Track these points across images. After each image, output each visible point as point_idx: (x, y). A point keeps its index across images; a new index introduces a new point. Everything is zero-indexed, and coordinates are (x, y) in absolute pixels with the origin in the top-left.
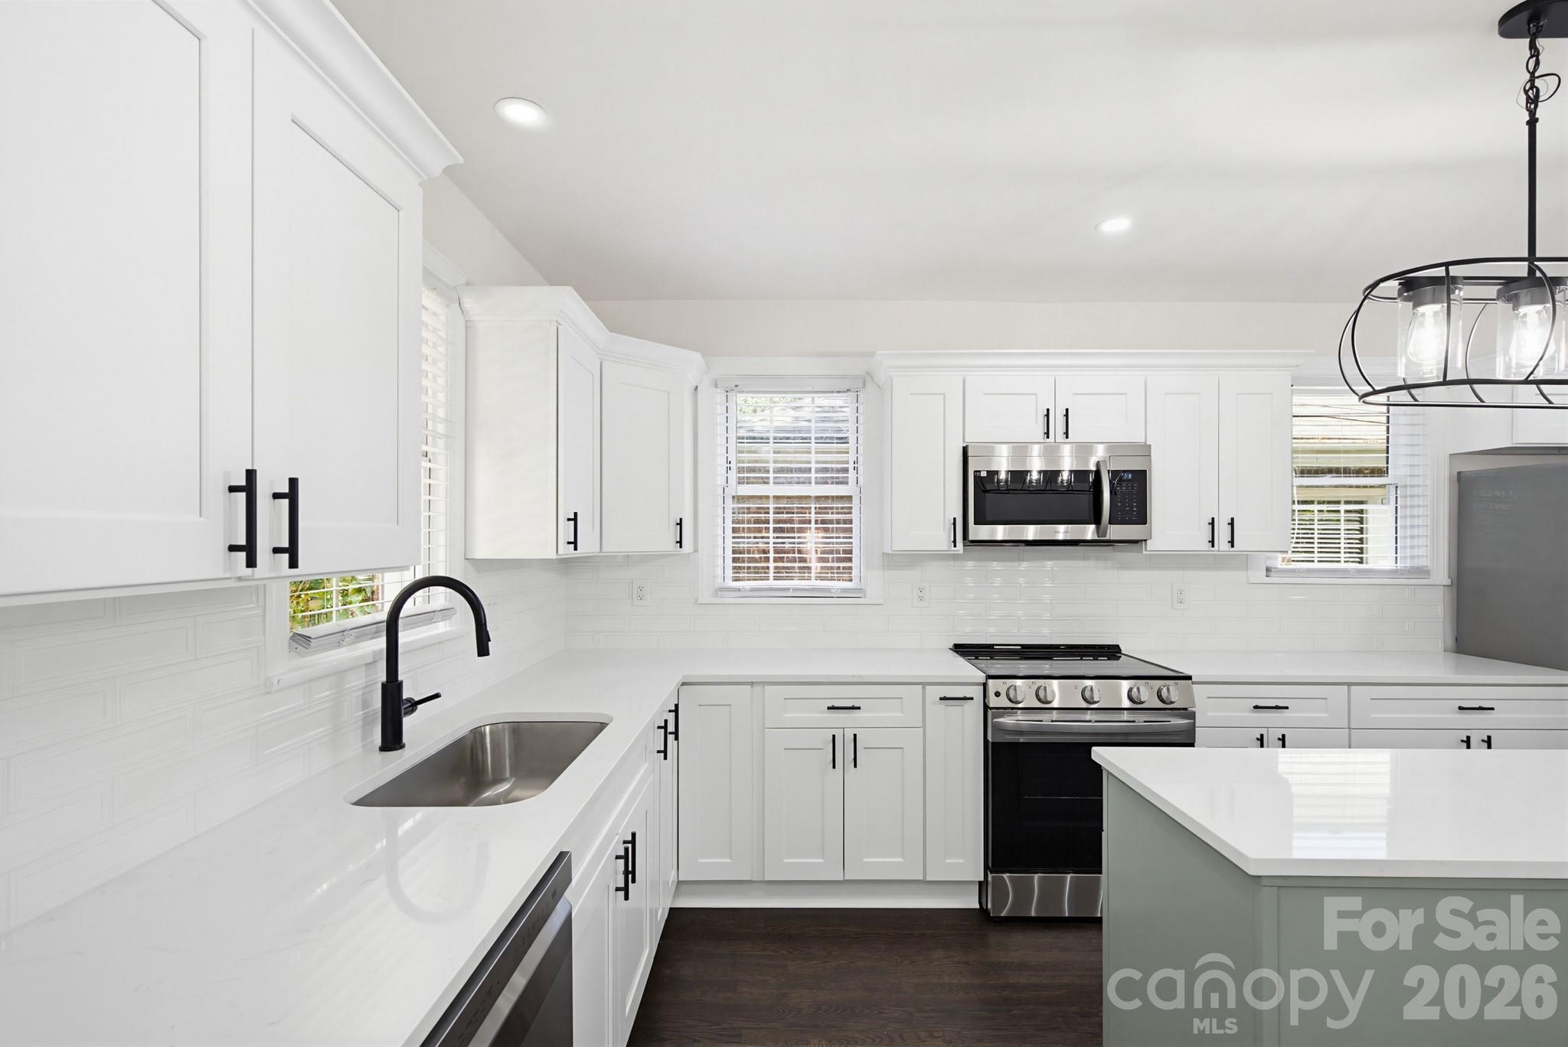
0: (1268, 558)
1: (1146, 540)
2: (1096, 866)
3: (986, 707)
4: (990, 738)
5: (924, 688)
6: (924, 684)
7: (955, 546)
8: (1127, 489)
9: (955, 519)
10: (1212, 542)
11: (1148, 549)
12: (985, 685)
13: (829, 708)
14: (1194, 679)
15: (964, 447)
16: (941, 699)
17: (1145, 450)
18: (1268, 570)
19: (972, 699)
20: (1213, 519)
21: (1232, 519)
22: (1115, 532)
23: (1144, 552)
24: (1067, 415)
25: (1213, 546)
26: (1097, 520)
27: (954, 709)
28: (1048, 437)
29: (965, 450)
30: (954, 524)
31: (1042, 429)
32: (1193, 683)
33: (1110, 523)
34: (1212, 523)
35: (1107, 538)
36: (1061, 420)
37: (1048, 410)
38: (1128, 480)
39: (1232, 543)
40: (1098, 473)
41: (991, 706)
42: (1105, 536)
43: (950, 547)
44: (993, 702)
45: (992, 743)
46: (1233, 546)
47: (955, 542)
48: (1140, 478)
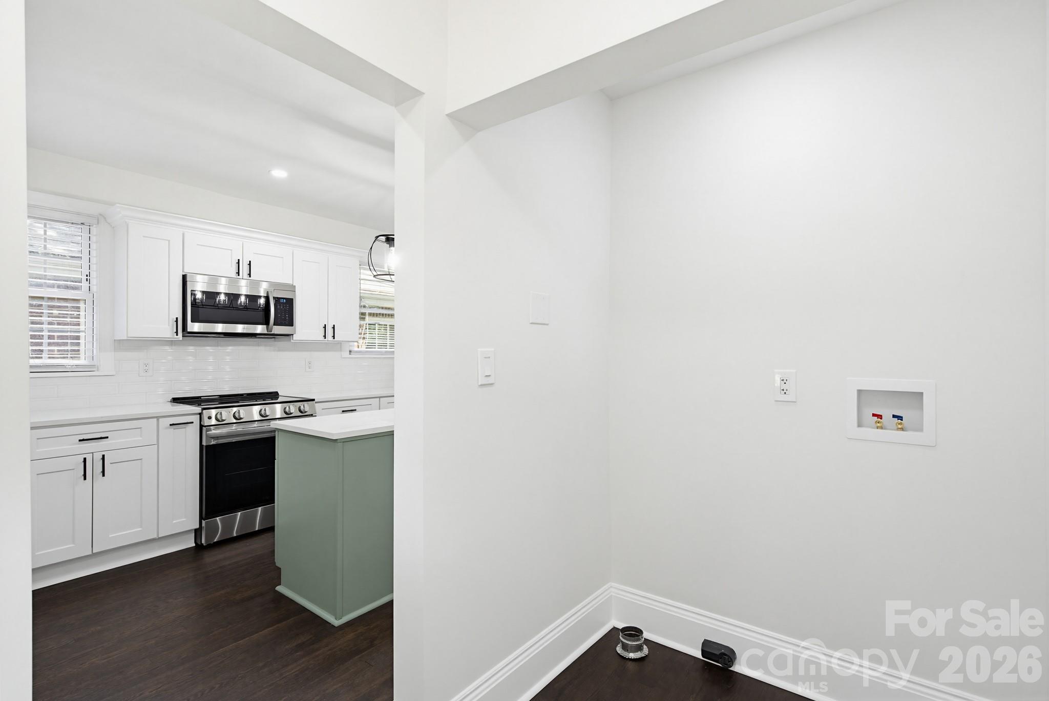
0: (350, 346)
1: (292, 335)
2: (271, 500)
3: (201, 427)
4: (204, 443)
5: (158, 420)
6: (158, 418)
7: (177, 335)
8: (283, 307)
9: (177, 318)
10: (325, 337)
11: (294, 339)
12: (200, 414)
13: (80, 440)
14: (316, 401)
15: (183, 275)
16: (171, 425)
17: (292, 288)
18: (350, 351)
19: (192, 423)
20: (325, 325)
21: (334, 325)
22: (277, 330)
23: (292, 341)
24: (250, 264)
25: (325, 338)
26: (266, 322)
27: (180, 431)
28: (239, 275)
29: (184, 277)
30: (177, 321)
31: (235, 270)
32: (316, 403)
33: (274, 325)
34: (325, 327)
35: (273, 332)
36: (246, 267)
37: (239, 260)
38: (283, 303)
39: (334, 337)
40: (267, 298)
41: (206, 425)
42: (272, 332)
43: (173, 336)
44: (206, 422)
45: (206, 446)
46: (334, 338)
47: (177, 333)
48: (290, 302)
